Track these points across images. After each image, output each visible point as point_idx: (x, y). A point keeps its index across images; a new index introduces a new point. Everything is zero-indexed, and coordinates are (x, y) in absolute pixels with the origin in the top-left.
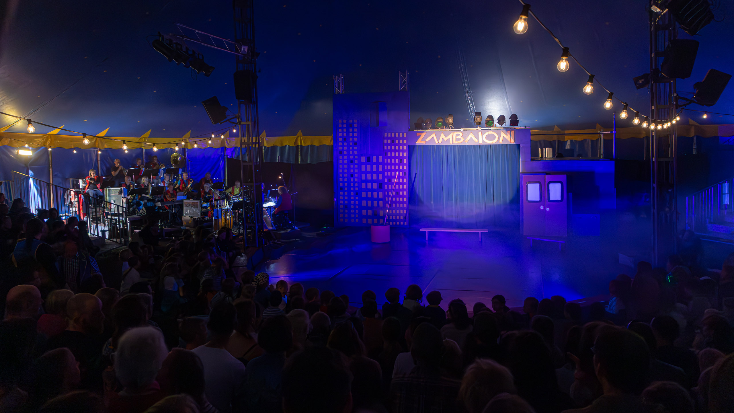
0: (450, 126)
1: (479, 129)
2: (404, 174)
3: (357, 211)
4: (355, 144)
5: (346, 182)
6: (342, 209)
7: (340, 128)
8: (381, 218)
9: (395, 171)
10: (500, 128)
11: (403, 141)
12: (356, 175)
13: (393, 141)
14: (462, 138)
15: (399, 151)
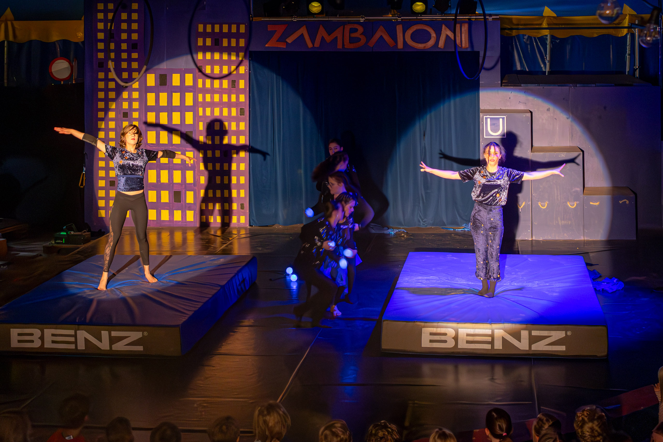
1: (397, 18)
2: (242, 112)
4: (133, 46)
5: (112, 130)
6: (102, 188)
7: (101, 11)
8: (190, 207)
9: (221, 104)
10: (438, 17)
11: (238, 42)
12: (135, 115)
13: (217, 42)
14: (362, 37)
15: (230, 63)
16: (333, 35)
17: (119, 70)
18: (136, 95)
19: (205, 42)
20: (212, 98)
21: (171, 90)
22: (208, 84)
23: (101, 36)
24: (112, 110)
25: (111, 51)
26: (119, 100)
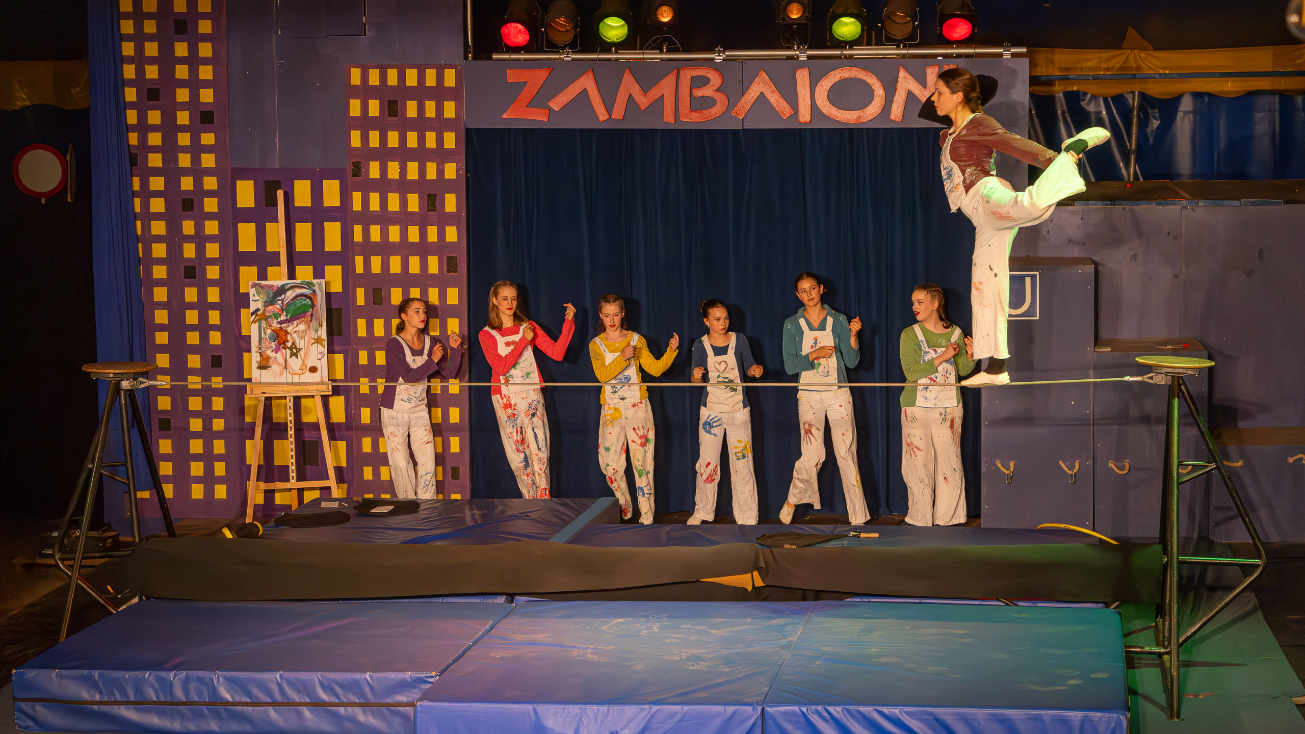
0: (665, 40)
1: (797, 53)
2: (450, 264)
3: (219, 447)
4: (203, 118)
5: (161, 305)
7: (128, 38)
9: (405, 248)
10: (891, 51)
11: (440, 109)
12: (213, 272)
13: (393, 108)
14: (718, 97)
15: (422, 155)
16: (654, 93)
17: (171, 172)
18: (211, 228)
19: (365, 108)
20: (385, 234)
21: (292, 217)
22: (374, 205)
23: (130, 94)
24: (160, 262)
25: (154, 128)
26: (174, 239)
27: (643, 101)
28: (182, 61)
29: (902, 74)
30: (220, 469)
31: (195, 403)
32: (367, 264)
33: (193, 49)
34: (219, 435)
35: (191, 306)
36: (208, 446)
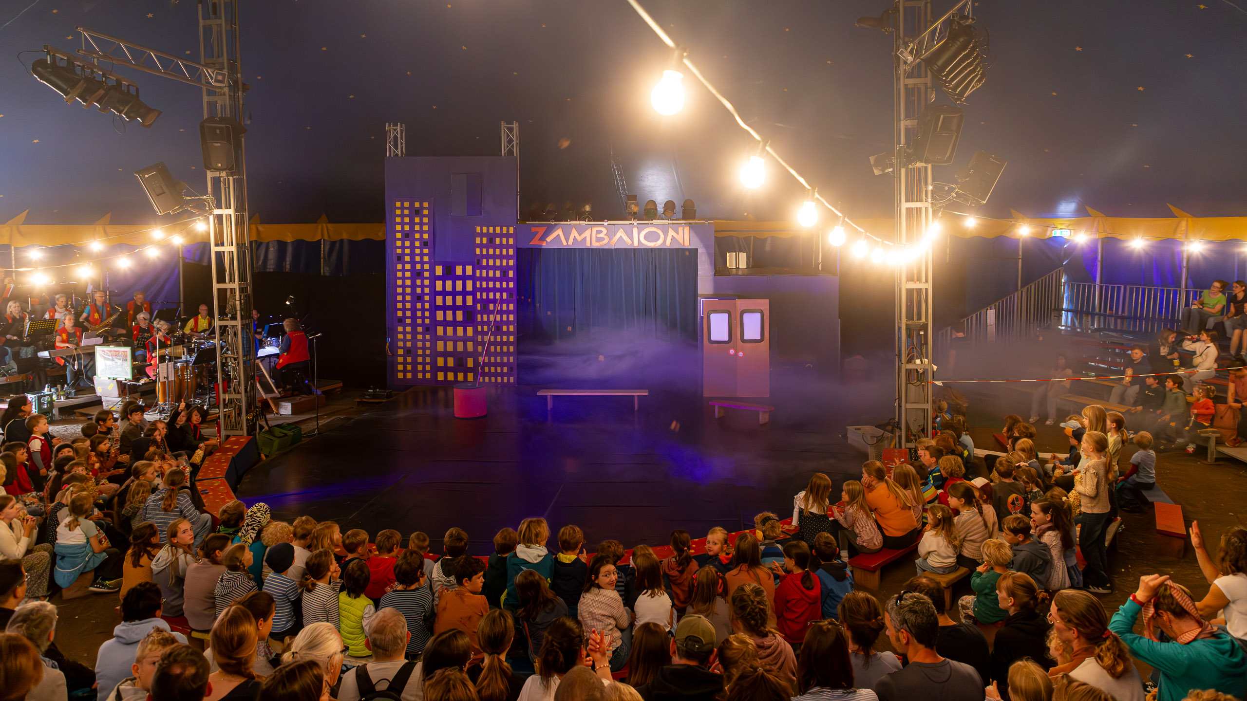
0: (587, 217)
1: (634, 222)
2: (511, 295)
3: (428, 360)
4: (424, 244)
5: (408, 310)
6: (400, 356)
7: (398, 216)
8: (470, 370)
9: (494, 290)
10: (666, 222)
11: (508, 241)
12: (427, 298)
13: (491, 241)
14: (606, 237)
15: (501, 257)
16: (583, 236)
17: (413, 263)
18: (427, 282)
19: (481, 240)
20: (488, 284)
21: (455, 279)
22: (484, 275)
23: (399, 235)
24: (408, 294)
25: (407, 247)
26: (413, 286)
27: (579, 238)
28: (417, 224)
29: (670, 230)
30: (428, 368)
31: (420, 344)
32: (481, 295)
33: (421, 220)
34: (428, 356)
35: (419, 310)
36: (424, 360)
